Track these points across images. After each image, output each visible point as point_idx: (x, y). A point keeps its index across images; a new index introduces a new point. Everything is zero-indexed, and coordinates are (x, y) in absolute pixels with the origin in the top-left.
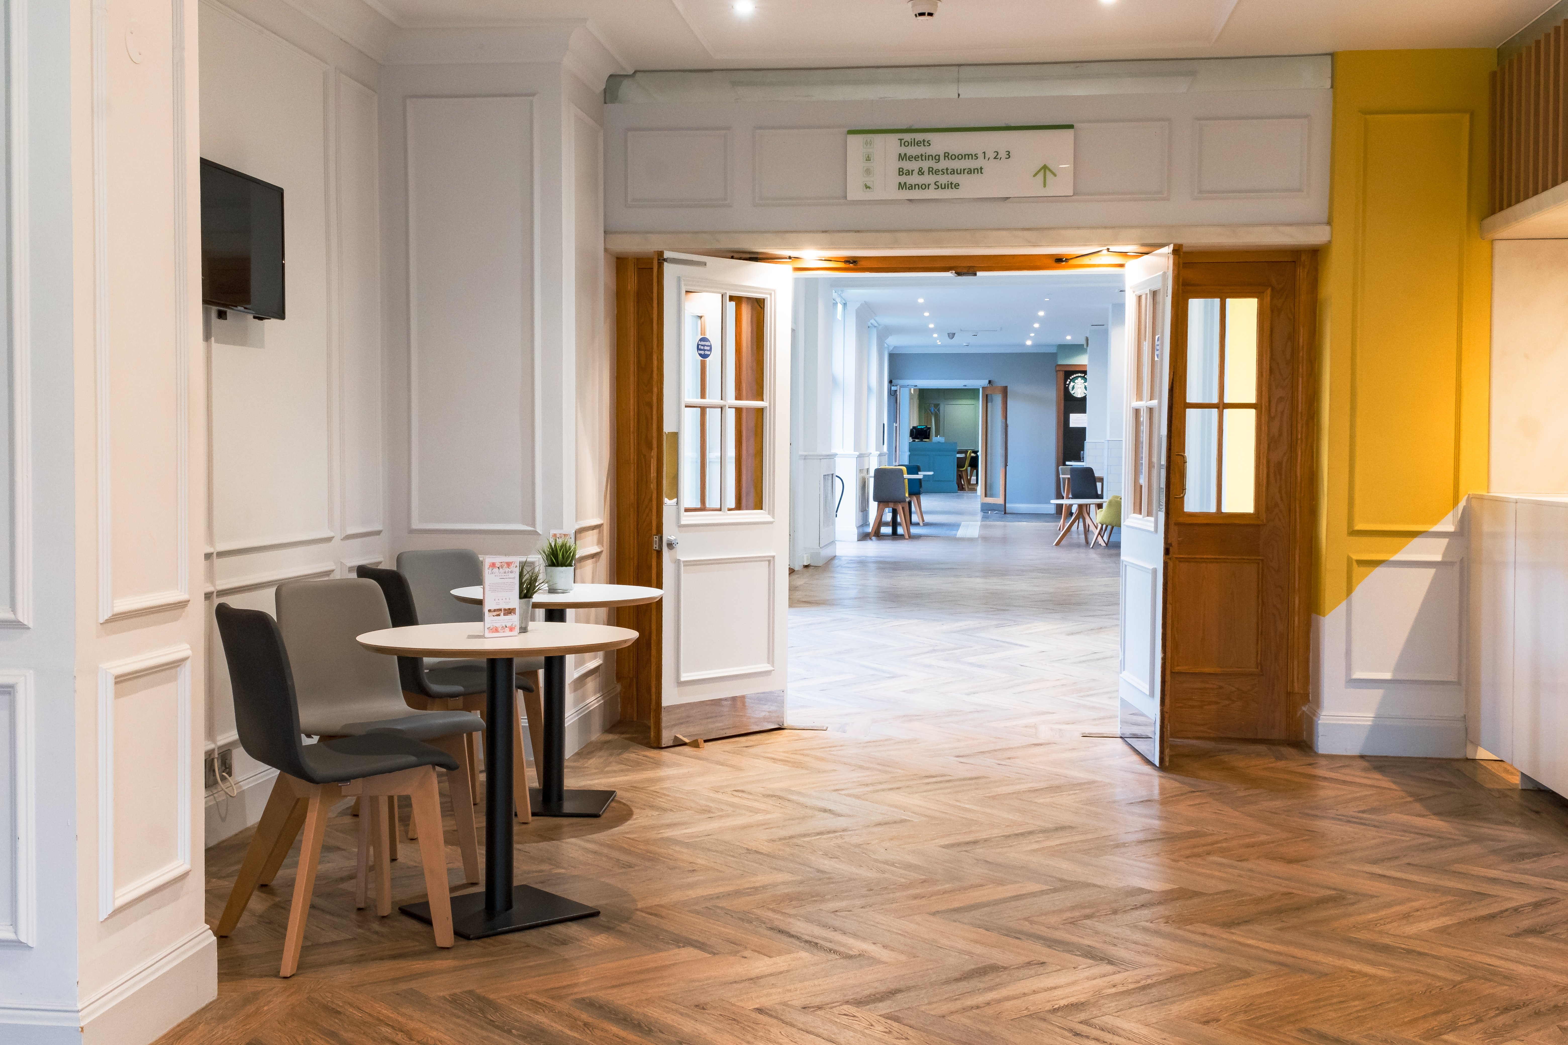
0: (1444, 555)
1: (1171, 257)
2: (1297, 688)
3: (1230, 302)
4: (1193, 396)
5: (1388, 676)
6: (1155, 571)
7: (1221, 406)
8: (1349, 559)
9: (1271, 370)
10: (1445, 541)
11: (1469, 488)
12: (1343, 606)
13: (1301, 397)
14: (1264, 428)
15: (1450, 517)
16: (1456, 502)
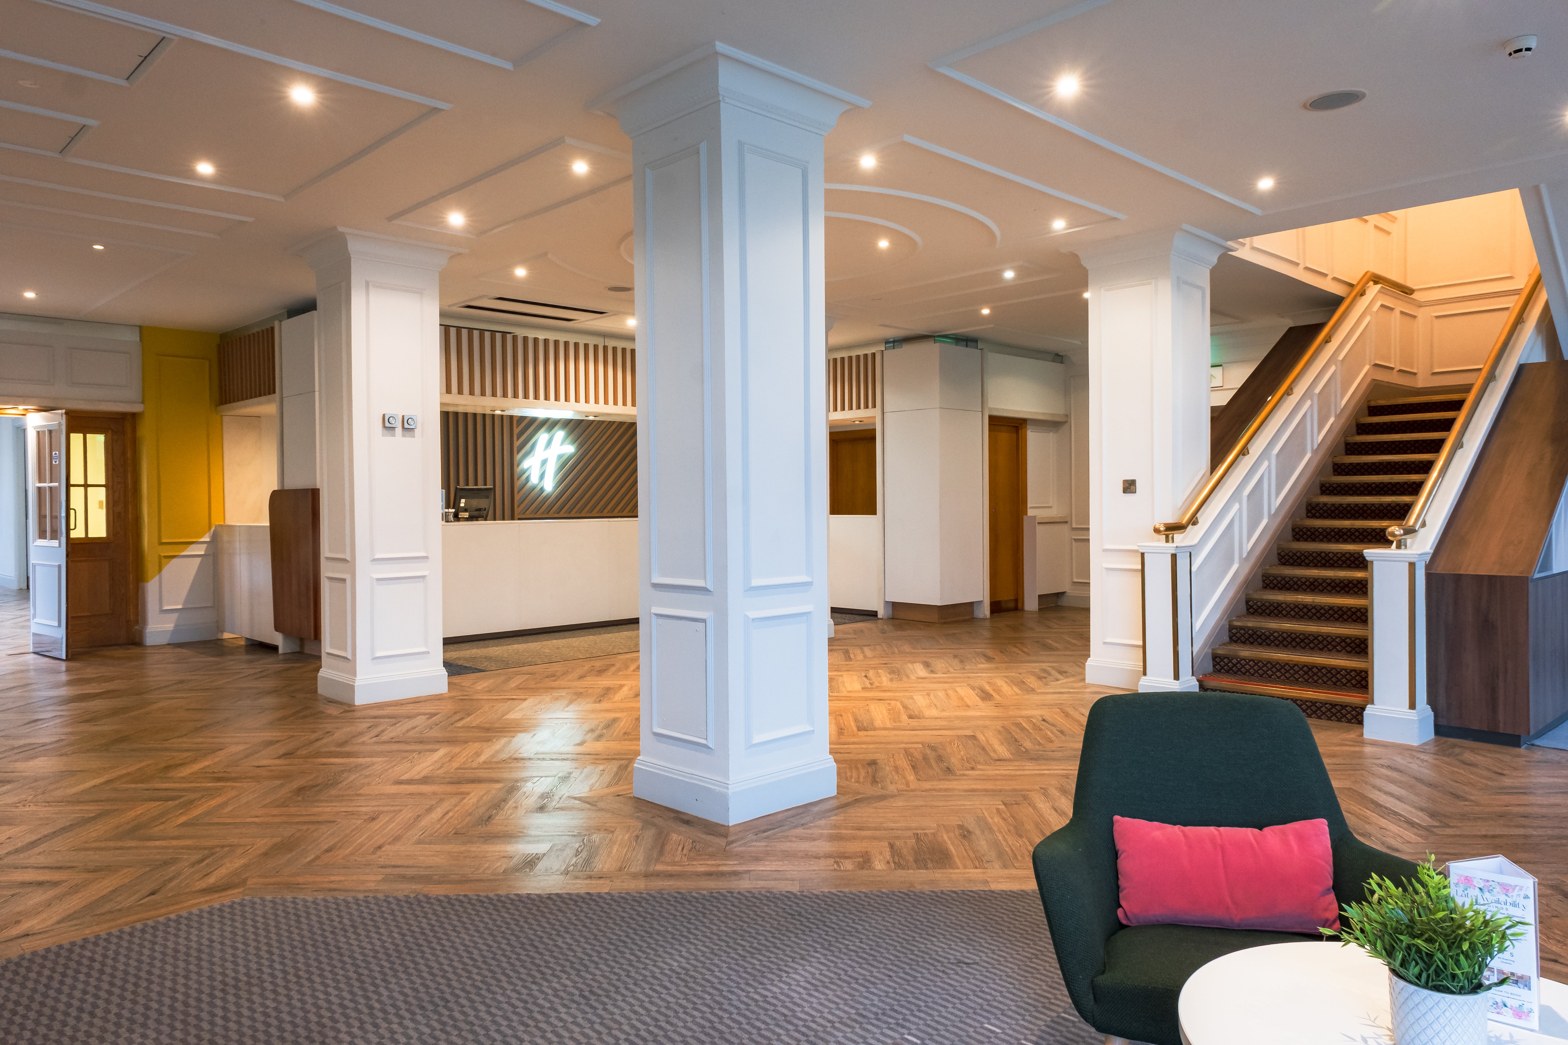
0: (206, 551)
1: (64, 416)
2: (132, 617)
3: (88, 436)
4: (73, 481)
5: (180, 607)
6: (59, 567)
7: (86, 486)
8: (160, 556)
9: (113, 469)
10: (205, 546)
11: (216, 521)
12: (157, 578)
13: (129, 481)
14: (111, 496)
15: (207, 535)
16: (210, 528)
